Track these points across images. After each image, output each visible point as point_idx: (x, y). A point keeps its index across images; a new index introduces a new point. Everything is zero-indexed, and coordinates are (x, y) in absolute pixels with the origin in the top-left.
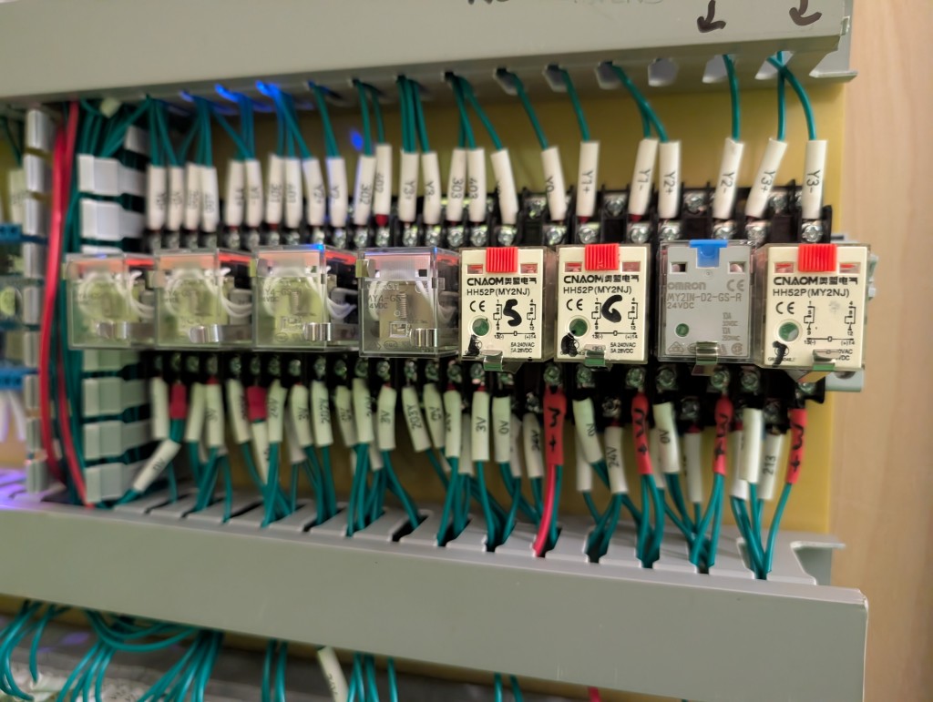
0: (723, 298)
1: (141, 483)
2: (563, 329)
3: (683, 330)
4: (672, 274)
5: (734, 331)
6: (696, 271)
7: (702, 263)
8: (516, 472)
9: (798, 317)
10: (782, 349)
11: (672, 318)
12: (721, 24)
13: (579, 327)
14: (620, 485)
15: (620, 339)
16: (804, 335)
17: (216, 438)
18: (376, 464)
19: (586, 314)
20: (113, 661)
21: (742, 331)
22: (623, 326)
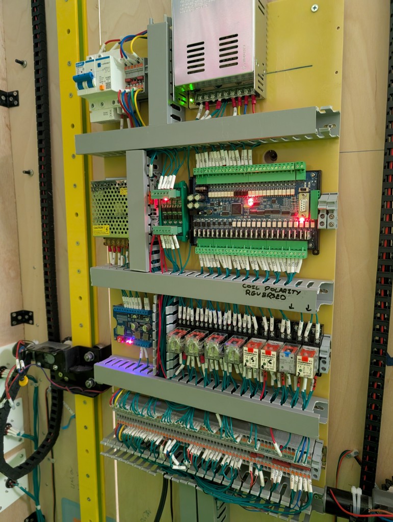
0: (289, 363)
1: (177, 374)
2: (262, 364)
3: (282, 367)
4: (281, 357)
5: (291, 369)
6: (285, 358)
7: (286, 356)
8: (258, 380)
9: (302, 368)
10: (299, 373)
11: (281, 365)
12: (293, 308)
13: (264, 364)
14: (279, 386)
15: (271, 367)
16: (303, 372)
17: (193, 365)
18: (228, 375)
19: (266, 362)
20: (172, 411)
21: (293, 369)
22: (272, 365)
